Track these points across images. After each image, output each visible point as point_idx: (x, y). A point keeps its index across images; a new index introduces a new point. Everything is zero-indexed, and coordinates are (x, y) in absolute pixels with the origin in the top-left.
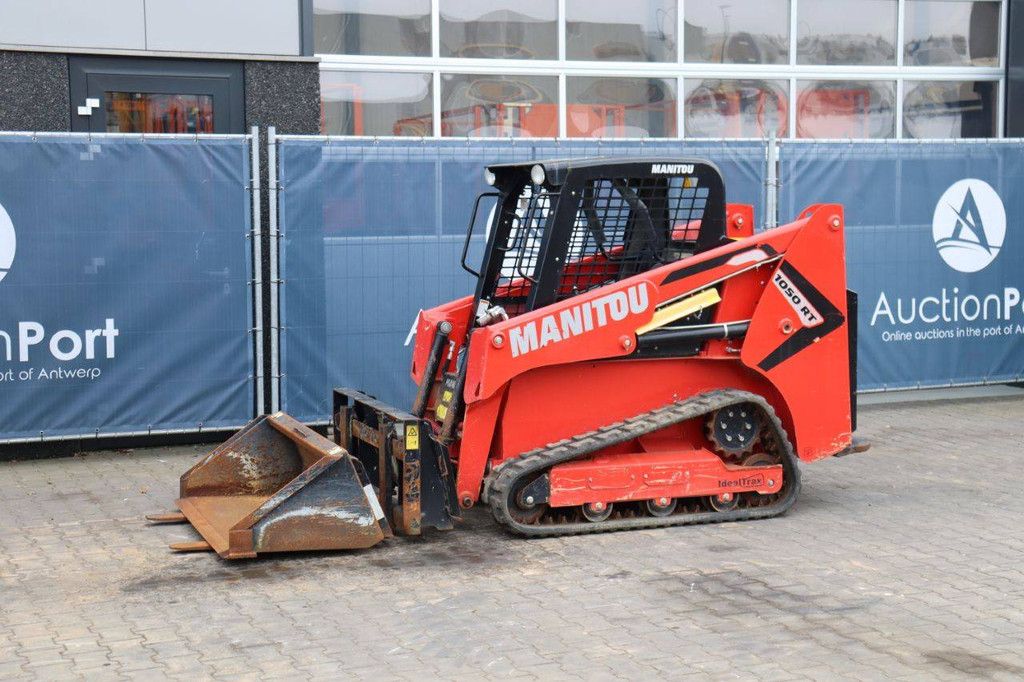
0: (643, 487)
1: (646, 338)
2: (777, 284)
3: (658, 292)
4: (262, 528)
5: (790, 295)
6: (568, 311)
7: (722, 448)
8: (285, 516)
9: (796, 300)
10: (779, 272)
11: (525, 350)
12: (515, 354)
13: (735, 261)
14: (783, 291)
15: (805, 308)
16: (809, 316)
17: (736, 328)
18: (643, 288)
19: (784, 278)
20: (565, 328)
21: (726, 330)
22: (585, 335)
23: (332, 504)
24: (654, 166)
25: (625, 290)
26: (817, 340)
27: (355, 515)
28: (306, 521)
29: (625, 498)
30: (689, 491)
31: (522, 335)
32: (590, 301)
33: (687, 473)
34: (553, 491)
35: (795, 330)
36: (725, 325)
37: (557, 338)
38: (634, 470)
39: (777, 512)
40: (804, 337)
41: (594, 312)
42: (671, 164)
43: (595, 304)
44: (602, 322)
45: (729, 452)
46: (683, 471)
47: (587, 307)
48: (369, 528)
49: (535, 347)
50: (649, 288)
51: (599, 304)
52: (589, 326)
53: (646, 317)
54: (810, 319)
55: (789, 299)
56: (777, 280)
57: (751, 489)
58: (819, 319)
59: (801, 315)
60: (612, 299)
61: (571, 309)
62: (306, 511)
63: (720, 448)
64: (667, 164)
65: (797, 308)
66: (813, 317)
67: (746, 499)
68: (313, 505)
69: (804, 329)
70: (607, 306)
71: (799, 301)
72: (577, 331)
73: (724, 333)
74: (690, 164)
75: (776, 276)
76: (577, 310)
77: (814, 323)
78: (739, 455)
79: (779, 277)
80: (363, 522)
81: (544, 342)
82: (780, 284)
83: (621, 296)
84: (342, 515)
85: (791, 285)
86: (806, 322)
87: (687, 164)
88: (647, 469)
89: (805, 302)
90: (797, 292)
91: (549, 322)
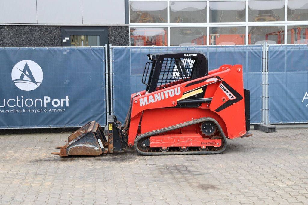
0: (177, 143)
1: (180, 102)
2: (221, 87)
3: (184, 89)
4: (69, 149)
5: (225, 91)
6: (157, 94)
7: (204, 134)
8: (75, 146)
9: (227, 92)
10: (221, 84)
11: (144, 104)
12: (141, 105)
13: (208, 81)
14: (223, 90)
15: (230, 94)
16: (231, 97)
17: (208, 100)
18: (179, 88)
19: (223, 86)
20: (156, 99)
21: (205, 100)
22: (162, 101)
23: (88, 143)
24: (185, 54)
25: (174, 88)
26: (234, 104)
27: (94, 147)
28: (81, 147)
29: (172, 146)
30: (192, 145)
31: (143, 100)
32: (163, 91)
33: (191, 140)
34: (151, 143)
35: (227, 101)
36: (205, 99)
37: (153, 101)
38: (175, 138)
39: (219, 152)
40: (230, 103)
41: (164, 94)
42: (190, 53)
43: (165, 92)
44: (167, 97)
45: (206, 135)
46: (190, 140)
47: (162, 93)
48: (98, 150)
49: (147, 103)
50: (181, 88)
51: (166, 92)
52: (163, 98)
53: (180, 96)
54: (232, 98)
55: (225, 92)
56: (221, 86)
57: (212, 145)
58: (234, 98)
59: (229, 96)
60: (170, 91)
61: (157, 93)
62: (81, 145)
63: (203, 133)
64: (189, 54)
65: (227, 94)
66: (232, 97)
67: (210, 148)
68: (82, 143)
69: (230, 100)
70: (168, 93)
72: (159, 99)
73: (204, 101)
74: (196, 53)
75: (220, 85)
76: (159, 94)
77: (233, 99)
78: (210, 136)
79: (221, 85)
80: (97, 148)
81: (150, 103)
82: (222, 87)
83: (173, 90)
84: (91, 146)
85: (225, 88)
86: (230, 98)
87: (195, 54)
88: (179, 138)
89: (230, 93)
90: (227, 90)
91: (151, 97)
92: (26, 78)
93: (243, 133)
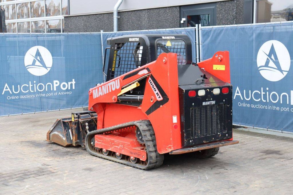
2: (150, 82)
3: (122, 82)
4: (51, 135)
5: (153, 87)
8: (53, 133)
10: (150, 78)
11: (96, 97)
12: (94, 98)
14: (151, 86)
15: (157, 93)
18: (119, 80)
19: (151, 81)
24: (130, 39)
25: (115, 80)
26: (161, 106)
27: (63, 136)
28: (56, 135)
30: (123, 152)
31: (95, 92)
32: (108, 83)
33: (122, 146)
34: (96, 142)
35: (155, 101)
36: (139, 96)
40: (157, 105)
41: (109, 86)
45: (140, 142)
49: (97, 97)
53: (119, 91)
54: (159, 98)
55: (153, 89)
57: (138, 157)
58: (161, 99)
59: (156, 95)
60: (112, 83)
65: (155, 93)
68: (57, 131)
69: (157, 101)
70: (111, 85)
71: (155, 91)
73: (138, 99)
75: (149, 80)
80: (64, 139)
85: (153, 84)
87: (137, 38)
88: (113, 141)
89: (157, 91)
90: (155, 87)
92: (37, 63)
93: (170, 148)
